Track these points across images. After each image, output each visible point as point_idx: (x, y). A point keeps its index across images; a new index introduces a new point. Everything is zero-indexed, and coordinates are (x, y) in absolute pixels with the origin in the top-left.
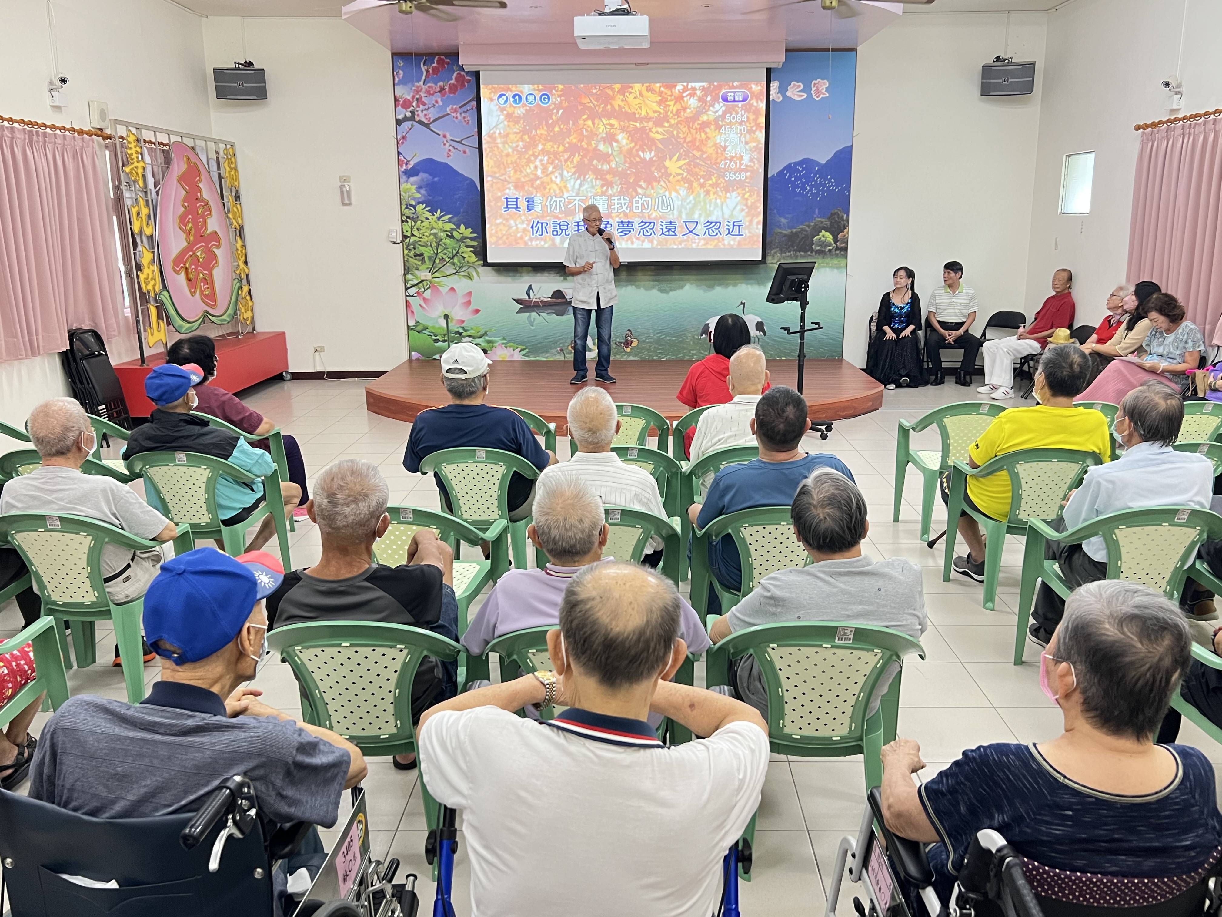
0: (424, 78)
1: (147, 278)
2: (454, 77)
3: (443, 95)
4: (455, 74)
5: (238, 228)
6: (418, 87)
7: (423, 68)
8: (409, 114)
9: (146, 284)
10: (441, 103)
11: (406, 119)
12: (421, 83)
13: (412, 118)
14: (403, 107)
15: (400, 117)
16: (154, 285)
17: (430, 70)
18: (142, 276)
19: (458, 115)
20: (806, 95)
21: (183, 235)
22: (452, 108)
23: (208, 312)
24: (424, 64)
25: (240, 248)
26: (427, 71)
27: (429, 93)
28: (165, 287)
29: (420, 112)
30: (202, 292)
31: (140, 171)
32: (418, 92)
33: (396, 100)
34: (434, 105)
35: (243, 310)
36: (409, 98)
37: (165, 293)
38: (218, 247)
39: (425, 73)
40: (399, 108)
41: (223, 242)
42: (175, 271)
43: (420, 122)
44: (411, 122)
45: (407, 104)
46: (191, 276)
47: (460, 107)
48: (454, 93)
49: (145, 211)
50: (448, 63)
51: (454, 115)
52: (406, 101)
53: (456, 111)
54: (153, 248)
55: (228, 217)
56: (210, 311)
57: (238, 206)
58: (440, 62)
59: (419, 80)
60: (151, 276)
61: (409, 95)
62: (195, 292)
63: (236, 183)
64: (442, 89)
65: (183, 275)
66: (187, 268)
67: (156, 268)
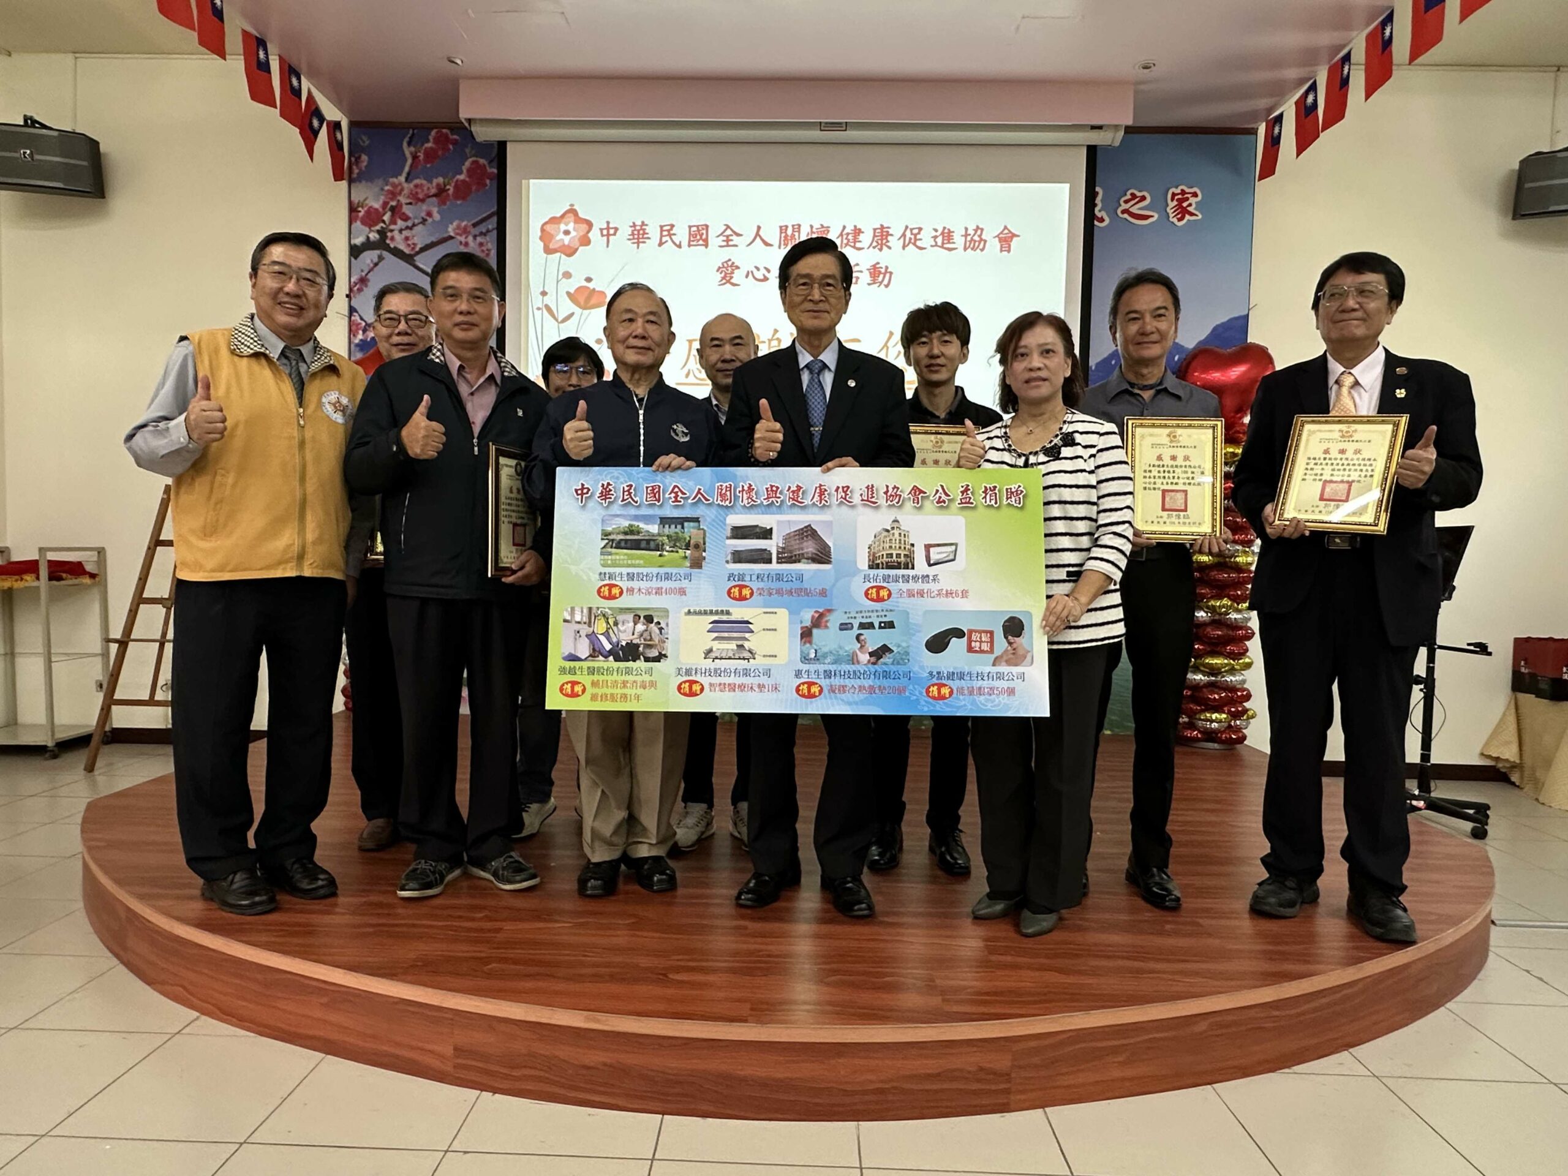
0: (407, 169)
2: (464, 169)
3: (444, 203)
4: (468, 164)
6: (394, 185)
7: (408, 151)
8: (374, 236)
10: (437, 216)
11: (368, 245)
12: (402, 178)
13: (382, 244)
14: (364, 223)
15: (358, 241)
17: (421, 155)
19: (470, 239)
20: (1156, 216)
22: (458, 227)
24: (409, 144)
26: (415, 157)
27: (416, 199)
29: (396, 234)
32: (393, 195)
33: (353, 209)
34: (424, 221)
36: (377, 205)
39: (409, 162)
40: (358, 224)
43: (397, 253)
44: (378, 252)
45: (372, 218)
47: (475, 225)
48: (464, 198)
50: (455, 143)
51: (462, 239)
52: (370, 212)
53: (465, 231)
58: (441, 140)
59: (397, 174)
61: (377, 200)
64: (441, 192)
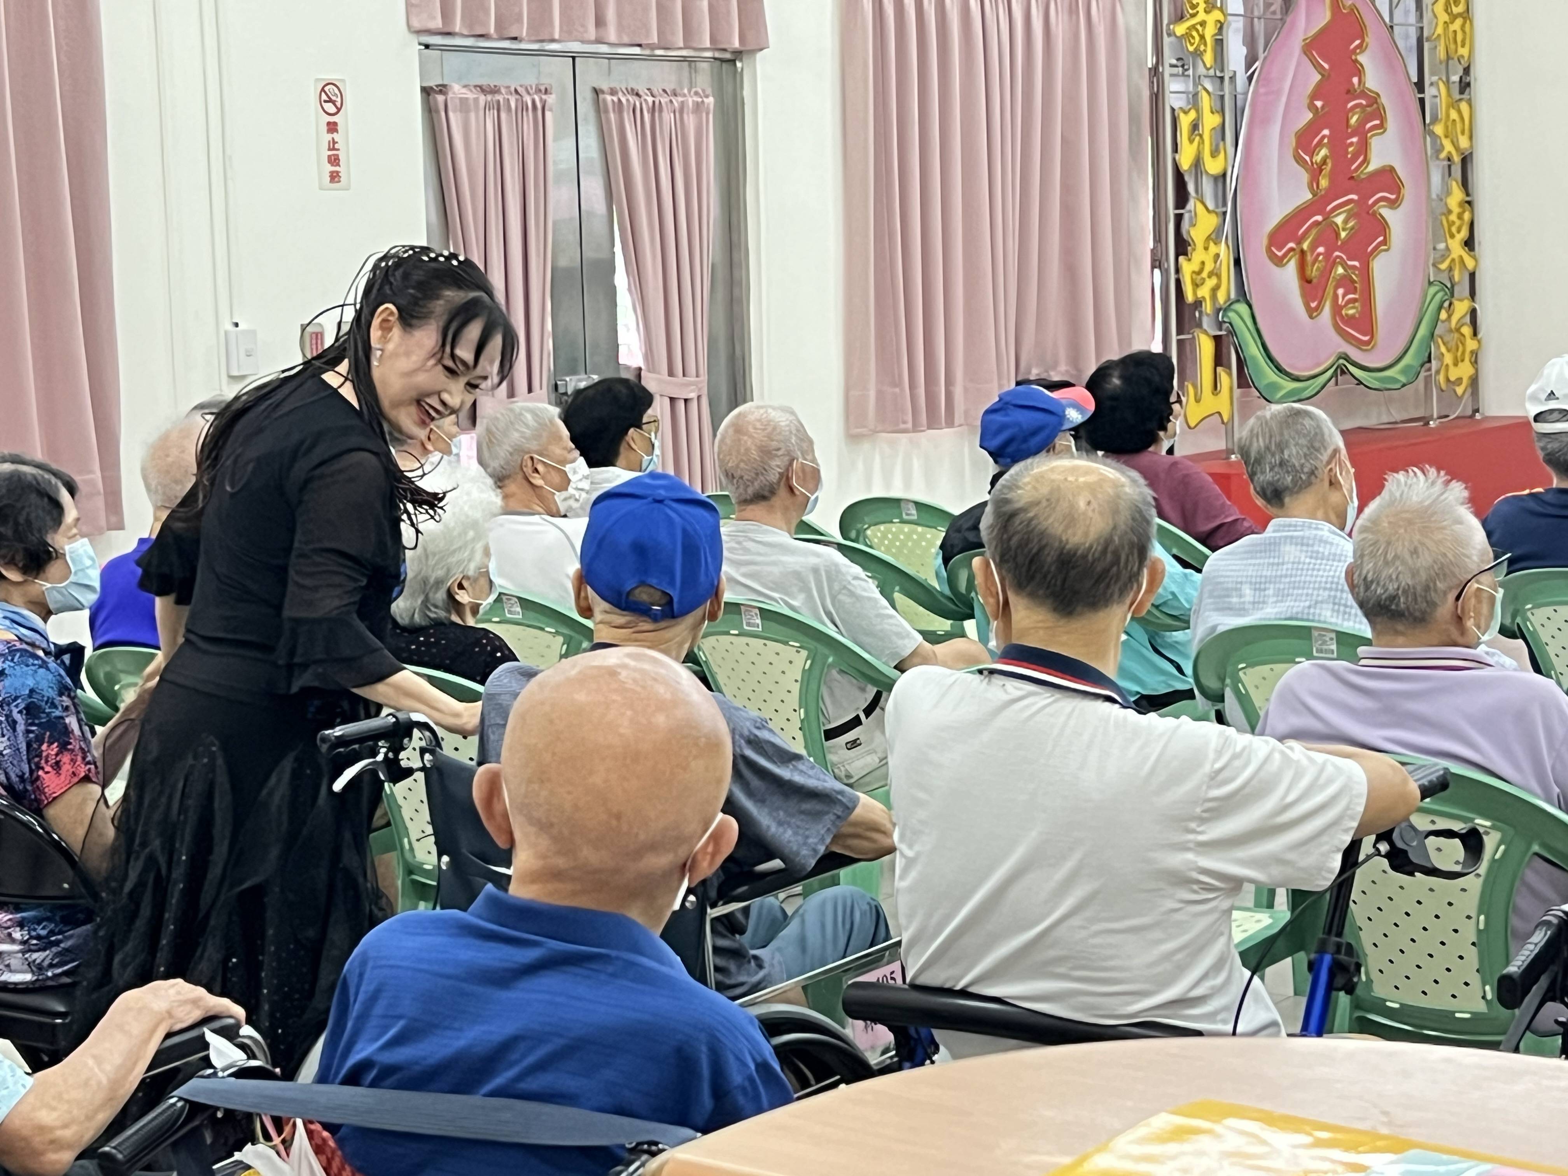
1: (1199, 273)
5: (1457, 159)
9: (1196, 285)
16: (1215, 290)
18: (1188, 268)
21: (1304, 177)
23: (1347, 358)
25: (1456, 210)
28: (1242, 295)
30: (1337, 310)
31: (1210, 32)
35: (1448, 359)
37: (1242, 308)
38: (1393, 204)
41: (1408, 192)
42: (1272, 257)
46: (1314, 272)
49: (1211, 121)
54: (1225, 204)
55: (1432, 134)
56: (1355, 354)
57: (1464, 106)
60: (1209, 267)
62: (1319, 308)
63: (1464, 51)
65: (1292, 266)
66: (1303, 252)
67: (1224, 251)
